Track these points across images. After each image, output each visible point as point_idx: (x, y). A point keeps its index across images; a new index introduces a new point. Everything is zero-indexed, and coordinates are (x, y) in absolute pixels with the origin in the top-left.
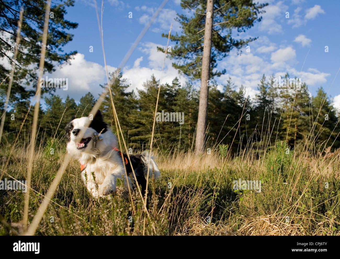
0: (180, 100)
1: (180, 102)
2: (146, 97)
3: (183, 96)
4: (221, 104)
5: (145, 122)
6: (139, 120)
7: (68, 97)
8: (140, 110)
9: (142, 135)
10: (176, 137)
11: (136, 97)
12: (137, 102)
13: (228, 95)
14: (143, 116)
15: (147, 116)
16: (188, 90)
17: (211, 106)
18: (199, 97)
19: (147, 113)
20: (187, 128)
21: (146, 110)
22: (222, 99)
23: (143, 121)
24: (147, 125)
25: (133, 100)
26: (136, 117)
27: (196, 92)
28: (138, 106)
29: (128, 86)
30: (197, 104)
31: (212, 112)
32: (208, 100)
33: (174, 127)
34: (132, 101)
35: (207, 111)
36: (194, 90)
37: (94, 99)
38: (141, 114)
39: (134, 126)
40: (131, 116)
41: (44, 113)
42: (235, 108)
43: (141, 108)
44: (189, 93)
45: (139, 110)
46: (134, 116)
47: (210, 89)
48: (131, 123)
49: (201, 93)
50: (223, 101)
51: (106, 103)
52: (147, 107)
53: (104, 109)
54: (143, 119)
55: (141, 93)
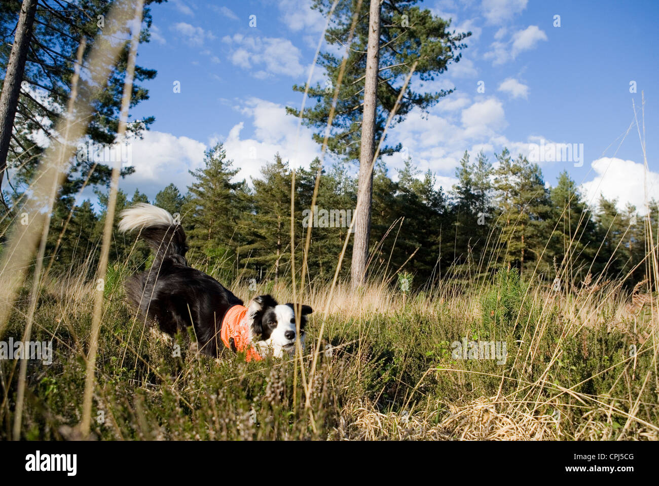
0: (324, 196)
1: (323, 198)
2: (267, 192)
3: (329, 188)
4: (394, 201)
5: (266, 233)
6: (255, 230)
7: (137, 192)
8: (257, 212)
9: (260, 255)
10: (317, 259)
11: (250, 190)
12: (250, 200)
13: (405, 186)
14: (261, 223)
15: (269, 223)
16: (337, 179)
17: (377, 205)
18: (356, 190)
19: (268, 217)
20: (336, 243)
21: (267, 213)
22: (395, 192)
23: (262, 232)
24: (269, 239)
25: (244, 197)
26: (249, 225)
27: (351, 181)
28: (253, 205)
29: (236, 172)
30: (352, 202)
31: (379, 215)
32: (371, 195)
33: (314, 242)
34: (242, 199)
35: (370, 214)
36: (346, 179)
37: (180, 195)
38: (257, 219)
39: (247, 240)
40: (241, 223)
41: (97, 219)
42: (417, 207)
43: (257, 208)
44: (339, 183)
45: (255, 214)
46: (247, 222)
47: (376, 176)
48: (241, 235)
49: (360, 183)
50: (398, 196)
51: (199, 201)
52: (269, 207)
53: (197, 212)
54: (262, 228)
55: (258, 184)
